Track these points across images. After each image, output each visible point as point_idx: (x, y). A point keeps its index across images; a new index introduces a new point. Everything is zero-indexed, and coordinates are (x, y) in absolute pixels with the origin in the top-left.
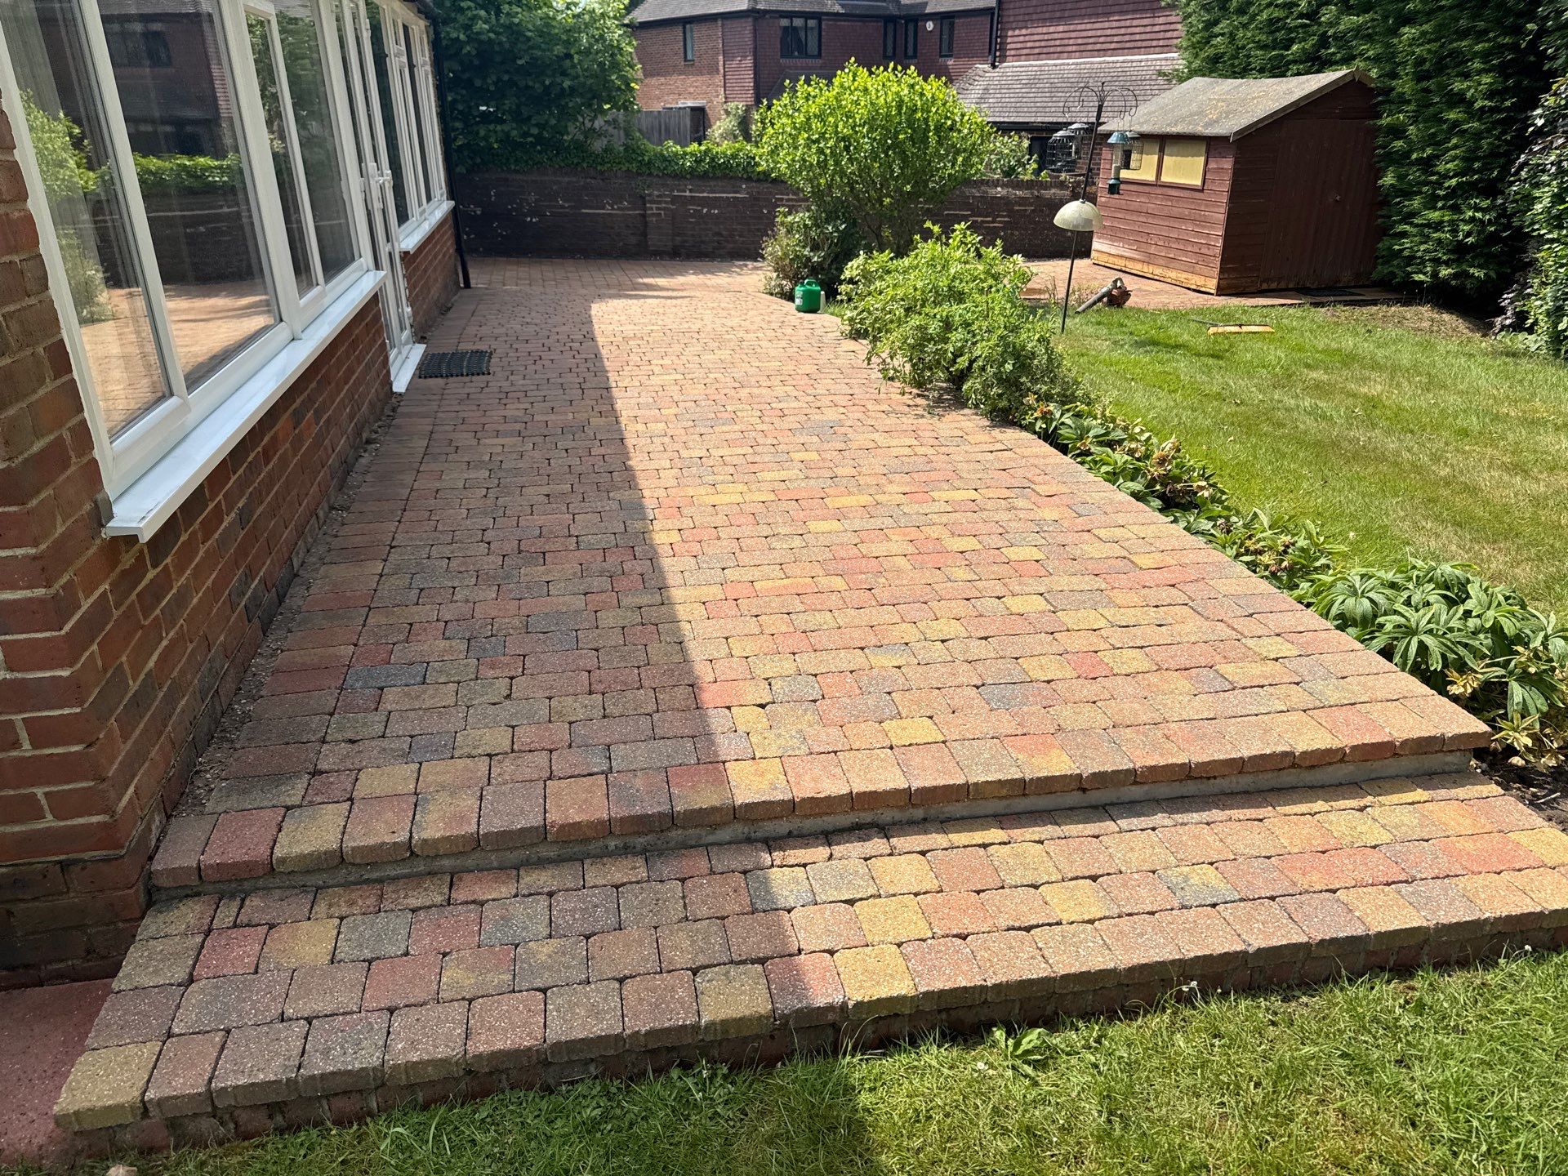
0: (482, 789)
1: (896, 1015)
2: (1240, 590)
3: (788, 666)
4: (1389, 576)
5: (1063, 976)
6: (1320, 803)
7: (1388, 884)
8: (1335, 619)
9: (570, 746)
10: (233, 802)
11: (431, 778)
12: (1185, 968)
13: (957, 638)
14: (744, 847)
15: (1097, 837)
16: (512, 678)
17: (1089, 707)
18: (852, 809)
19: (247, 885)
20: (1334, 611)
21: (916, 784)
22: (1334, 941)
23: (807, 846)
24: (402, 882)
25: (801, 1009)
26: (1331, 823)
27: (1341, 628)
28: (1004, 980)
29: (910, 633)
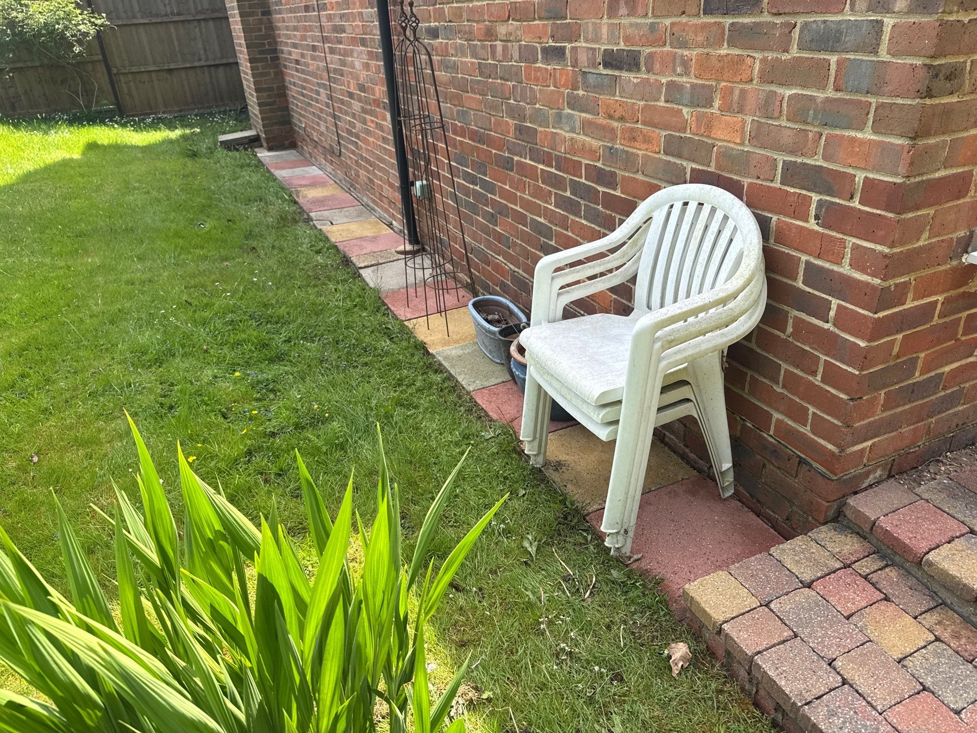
10: (939, 498)
19: (896, 558)
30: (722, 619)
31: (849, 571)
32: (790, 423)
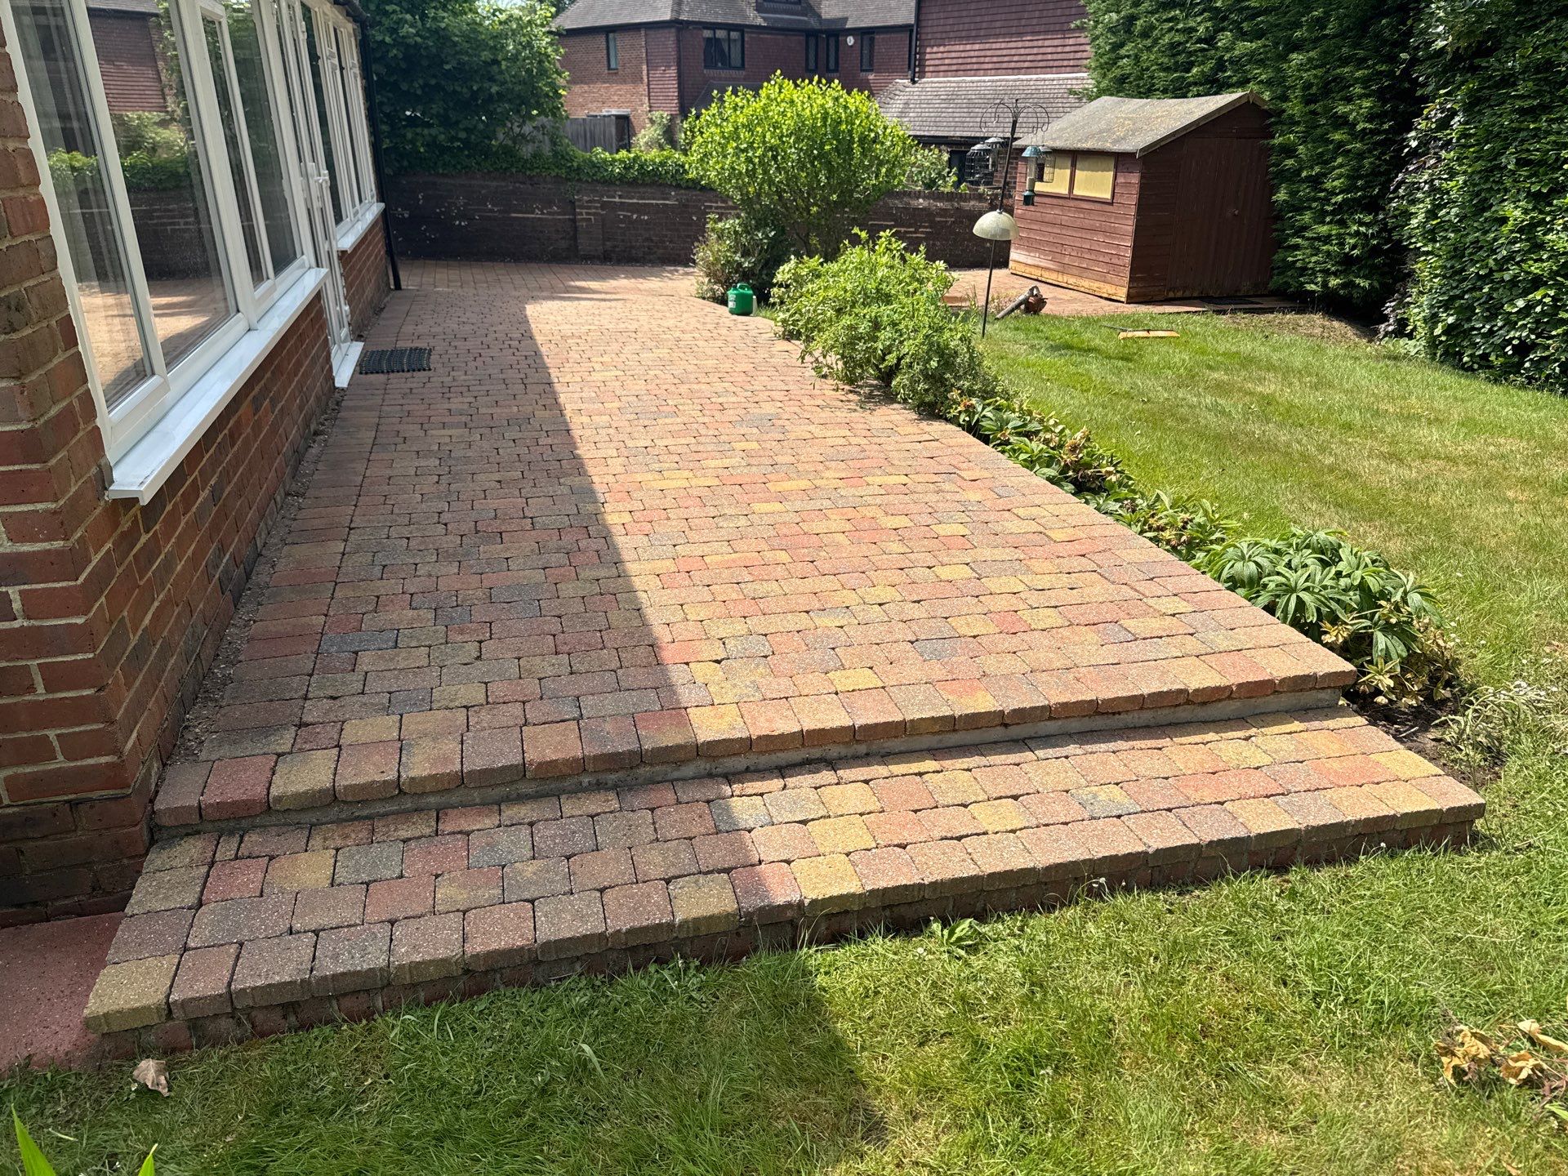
0: (462, 735)
1: (846, 912)
2: (1143, 558)
3: (740, 627)
4: (1273, 544)
5: (990, 875)
6: (1211, 734)
7: (1267, 797)
8: (1225, 582)
9: (541, 698)
10: (225, 750)
11: (412, 727)
12: (1095, 866)
13: (893, 601)
14: (706, 781)
15: (1018, 765)
16: (480, 642)
17: (1009, 656)
18: (803, 745)
19: (244, 823)
20: (1225, 575)
21: (859, 722)
22: (1221, 842)
23: (763, 779)
24: (390, 818)
25: (764, 907)
26: (1220, 750)
27: (1232, 589)
28: (939, 878)
29: (851, 598)
30: (162, 997)
31: (218, 865)
32: (28, 770)
